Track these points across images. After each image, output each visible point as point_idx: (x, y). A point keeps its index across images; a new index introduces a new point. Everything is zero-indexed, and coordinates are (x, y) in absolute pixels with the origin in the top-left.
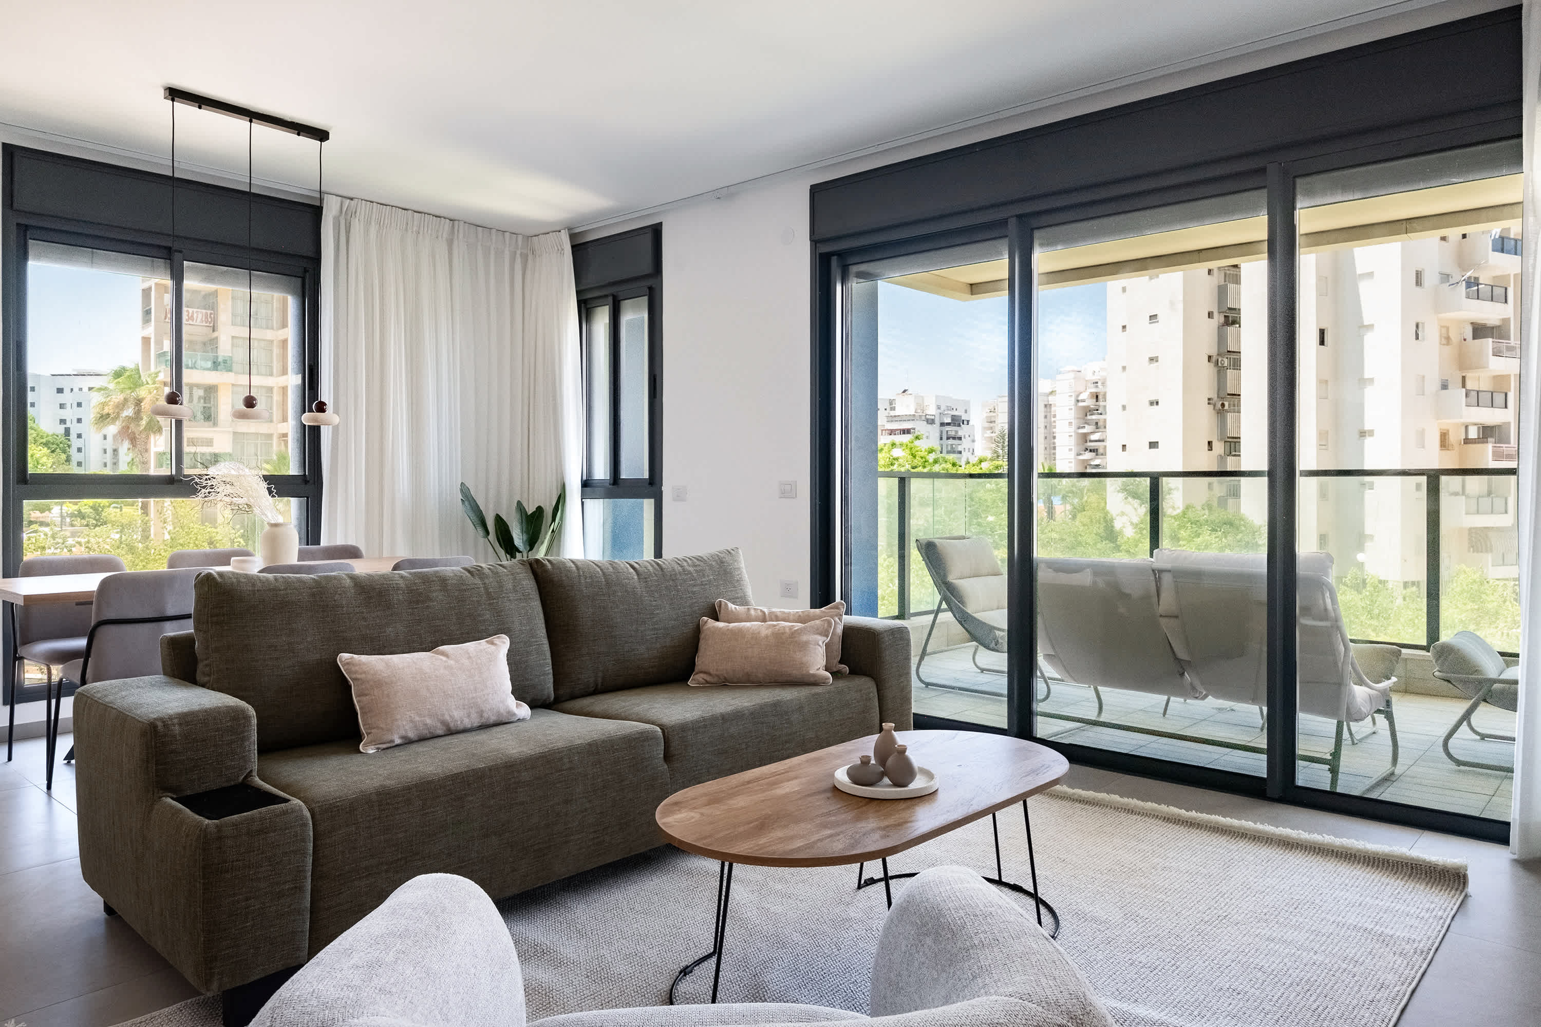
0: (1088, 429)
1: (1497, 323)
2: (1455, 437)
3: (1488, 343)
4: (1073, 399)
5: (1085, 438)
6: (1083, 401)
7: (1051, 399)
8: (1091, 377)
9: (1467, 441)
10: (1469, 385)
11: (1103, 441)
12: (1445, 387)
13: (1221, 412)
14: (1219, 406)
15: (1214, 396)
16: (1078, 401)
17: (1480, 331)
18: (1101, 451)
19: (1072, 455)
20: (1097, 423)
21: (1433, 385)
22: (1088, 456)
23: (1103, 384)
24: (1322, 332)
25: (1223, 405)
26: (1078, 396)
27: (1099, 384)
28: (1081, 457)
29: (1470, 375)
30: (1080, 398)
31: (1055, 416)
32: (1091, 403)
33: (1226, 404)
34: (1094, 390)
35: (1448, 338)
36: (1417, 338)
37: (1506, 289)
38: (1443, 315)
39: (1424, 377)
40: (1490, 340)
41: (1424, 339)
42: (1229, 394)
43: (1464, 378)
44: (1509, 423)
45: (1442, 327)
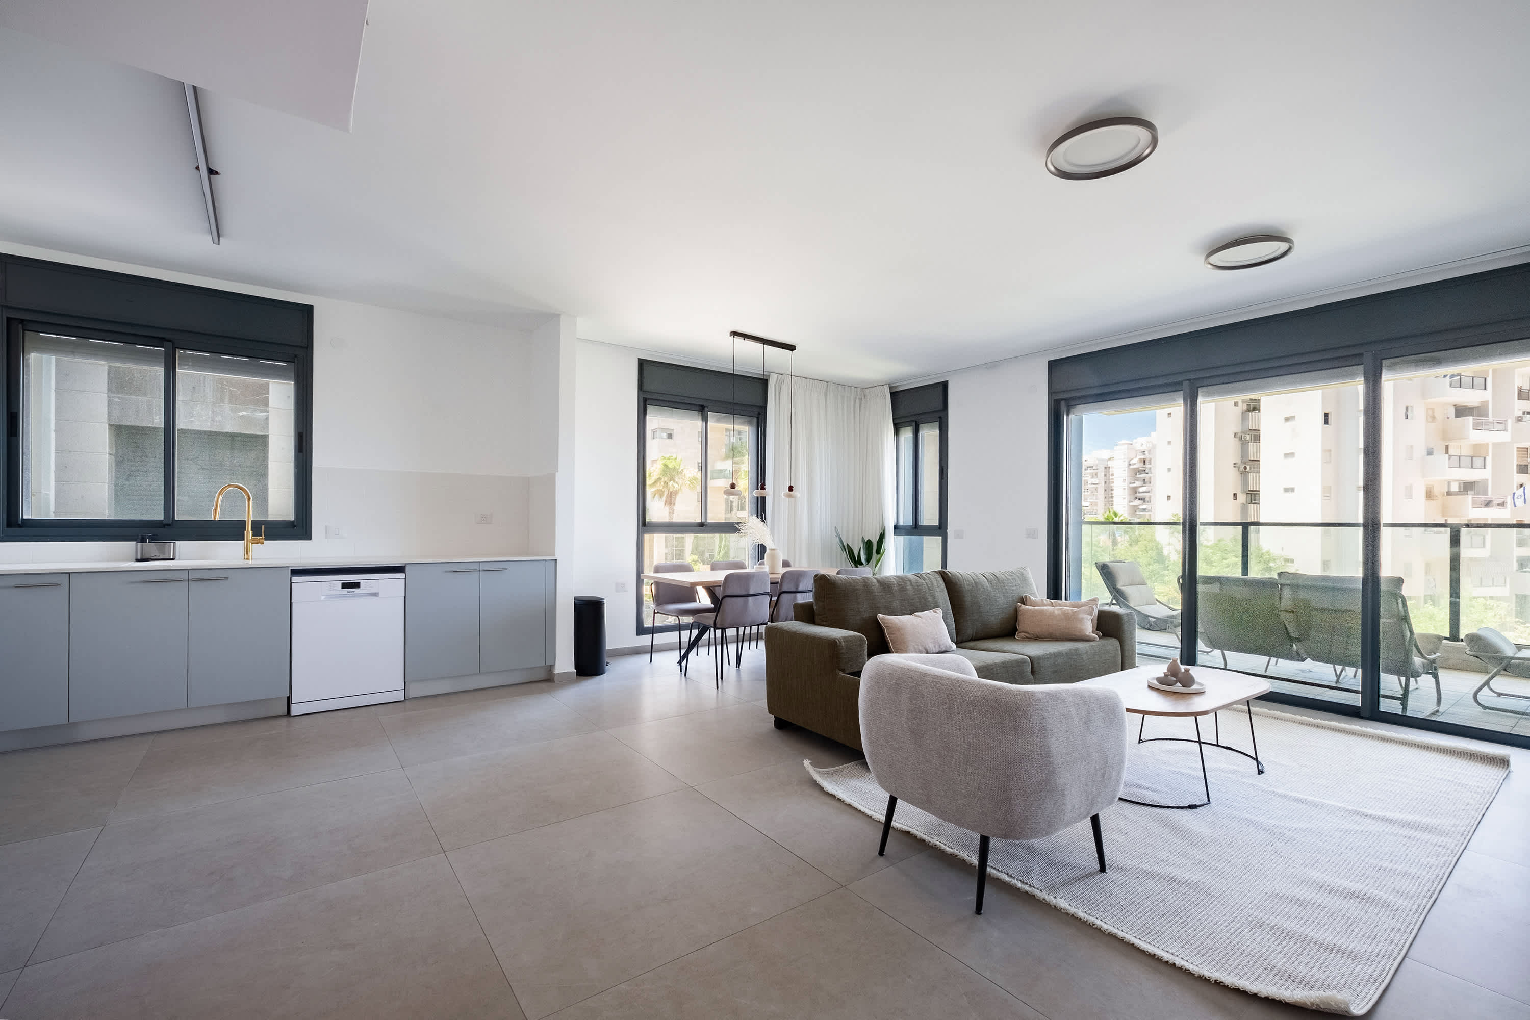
0: (1137, 484)
1: (1476, 405)
2: (1440, 490)
3: (1470, 420)
4: (1126, 463)
5: (1135, 490)
6: (1134, 465)
7: (1110, 464)
8: (1139, 448)
9: (1449, 493)
10: (1451, 451)
11: (1149, 492)
12: (1430, 453)
13: (1244, 473)
14: (1242, 468)
15: (1239, 461)
16: (1130, 465)
17: (1461, 411)
18: (1147, 499)
19: (1126, 501)
20: (1144, 480)
21: (1420, 450)
22: (1137, 502)
23: (1149, 452)
24: (1326, 415)
25: (1245, 468)
26: (1129, 462)
27: (1146, 453)
28: (1131, 504)
29: (1451, 444)
30: (1131, 463)
31: (1112, 475)
32: (1140, 466)
33: (1248, 467)
34: (1143, 457)
35: (1434, 418)
36: (1407, 418)
37: (1485, 379)
38: (1429, 400)
39: (1412, 446)
40: (1471, 417)
41: (1412, 419)
42: (1250, 460)
43: (1447, 447)
44: (1487, 480)
45: (1427, 409)
